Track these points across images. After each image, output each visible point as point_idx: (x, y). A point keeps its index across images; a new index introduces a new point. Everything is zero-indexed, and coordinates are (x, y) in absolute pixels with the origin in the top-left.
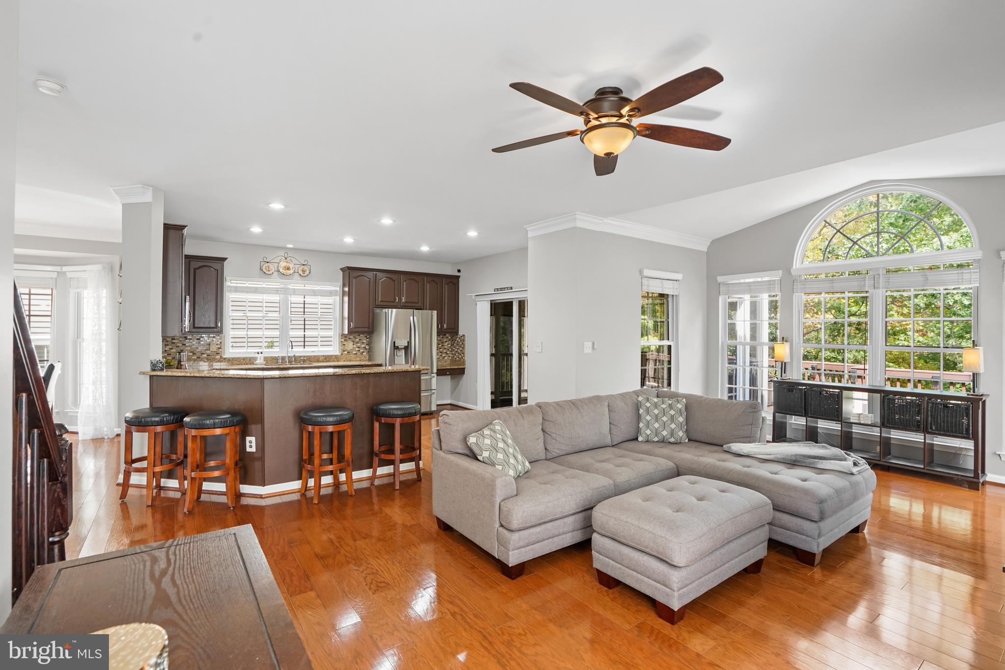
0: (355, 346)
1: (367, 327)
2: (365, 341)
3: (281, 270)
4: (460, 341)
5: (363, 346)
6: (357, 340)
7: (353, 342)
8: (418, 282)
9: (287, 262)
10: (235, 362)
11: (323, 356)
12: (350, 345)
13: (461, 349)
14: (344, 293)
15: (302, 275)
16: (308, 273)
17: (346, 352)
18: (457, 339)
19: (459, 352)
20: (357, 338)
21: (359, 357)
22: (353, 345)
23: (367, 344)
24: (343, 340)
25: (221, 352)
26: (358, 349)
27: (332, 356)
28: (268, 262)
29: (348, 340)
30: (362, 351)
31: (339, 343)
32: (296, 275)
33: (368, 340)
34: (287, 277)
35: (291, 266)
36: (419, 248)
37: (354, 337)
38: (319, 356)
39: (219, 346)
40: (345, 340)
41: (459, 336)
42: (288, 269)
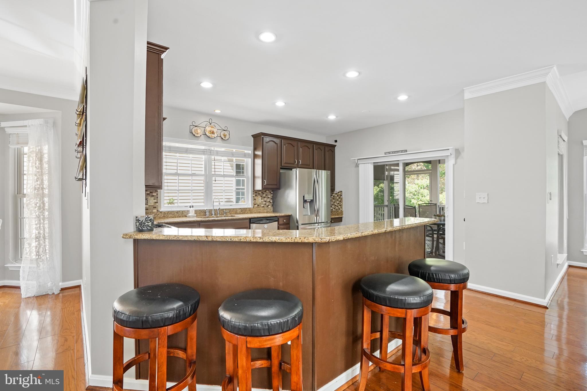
0: (263, 200)
1: (276, 183)
2: (269, 196)
3: (207, 134)
4: (336, 196)
5: (268, 200)
6: (264, 195)
7: (262, 196)
8: (310, 149)
9: (212, 127)
10: (170, 215)
11: (240, 209)
12: (259, 200)
13: (338, 202)
14: (255, 156)
15: (224, 138)
16: (228, 137)
17: (256, 206)
18: (334, 194)
19: (336, 204)
20: (264, 194)
21: (266, 209)
22: (262, 199)
23: (271, 199)
24: (254, 195)
25: (158, 205)
26: (265, 203)
27: (246, 208)
28: (196, 126)
29: (257, 195)
30: (267, 204)
31: (251, 197)
32: (219, 138)
33: (272, 195)
34: (212, 140)
35: (215, 130)
36: (327, 117)
37: (262, 193)
38: (237, 209)
39: (156, 201)
40: (256, 195)
41: (335, 192)
42: (213, 133)
